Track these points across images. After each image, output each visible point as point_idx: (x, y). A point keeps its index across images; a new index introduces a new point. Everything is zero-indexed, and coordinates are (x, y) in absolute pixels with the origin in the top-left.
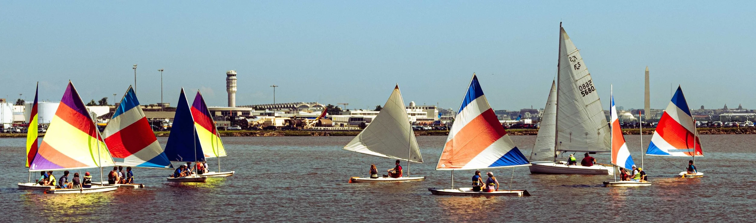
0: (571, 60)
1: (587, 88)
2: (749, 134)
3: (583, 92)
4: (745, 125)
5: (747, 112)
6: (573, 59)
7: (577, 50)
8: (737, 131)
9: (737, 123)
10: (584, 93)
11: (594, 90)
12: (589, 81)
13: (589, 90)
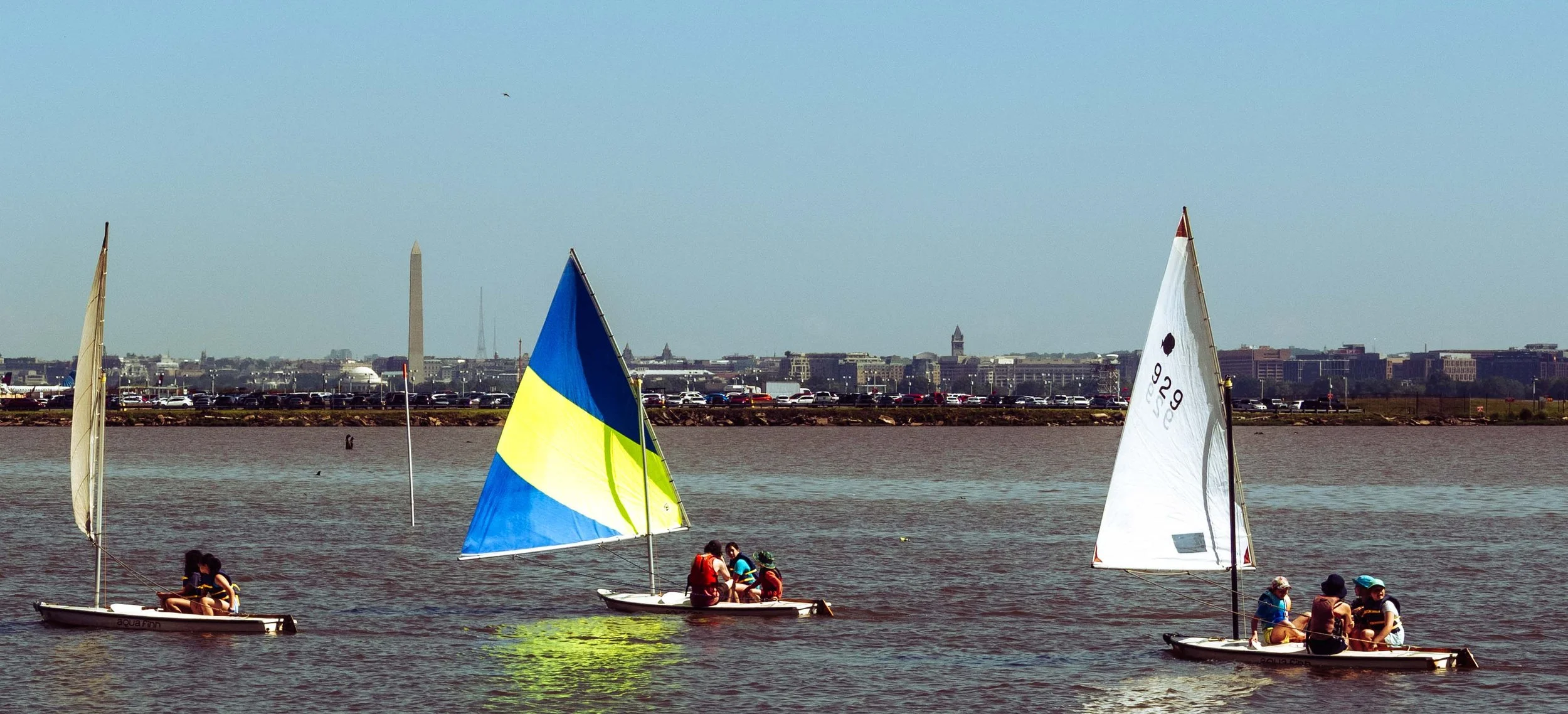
2: (693, 425)
4: (681, 402)
5: (685, 366)
8: (660, 419)
9: (659, 395)
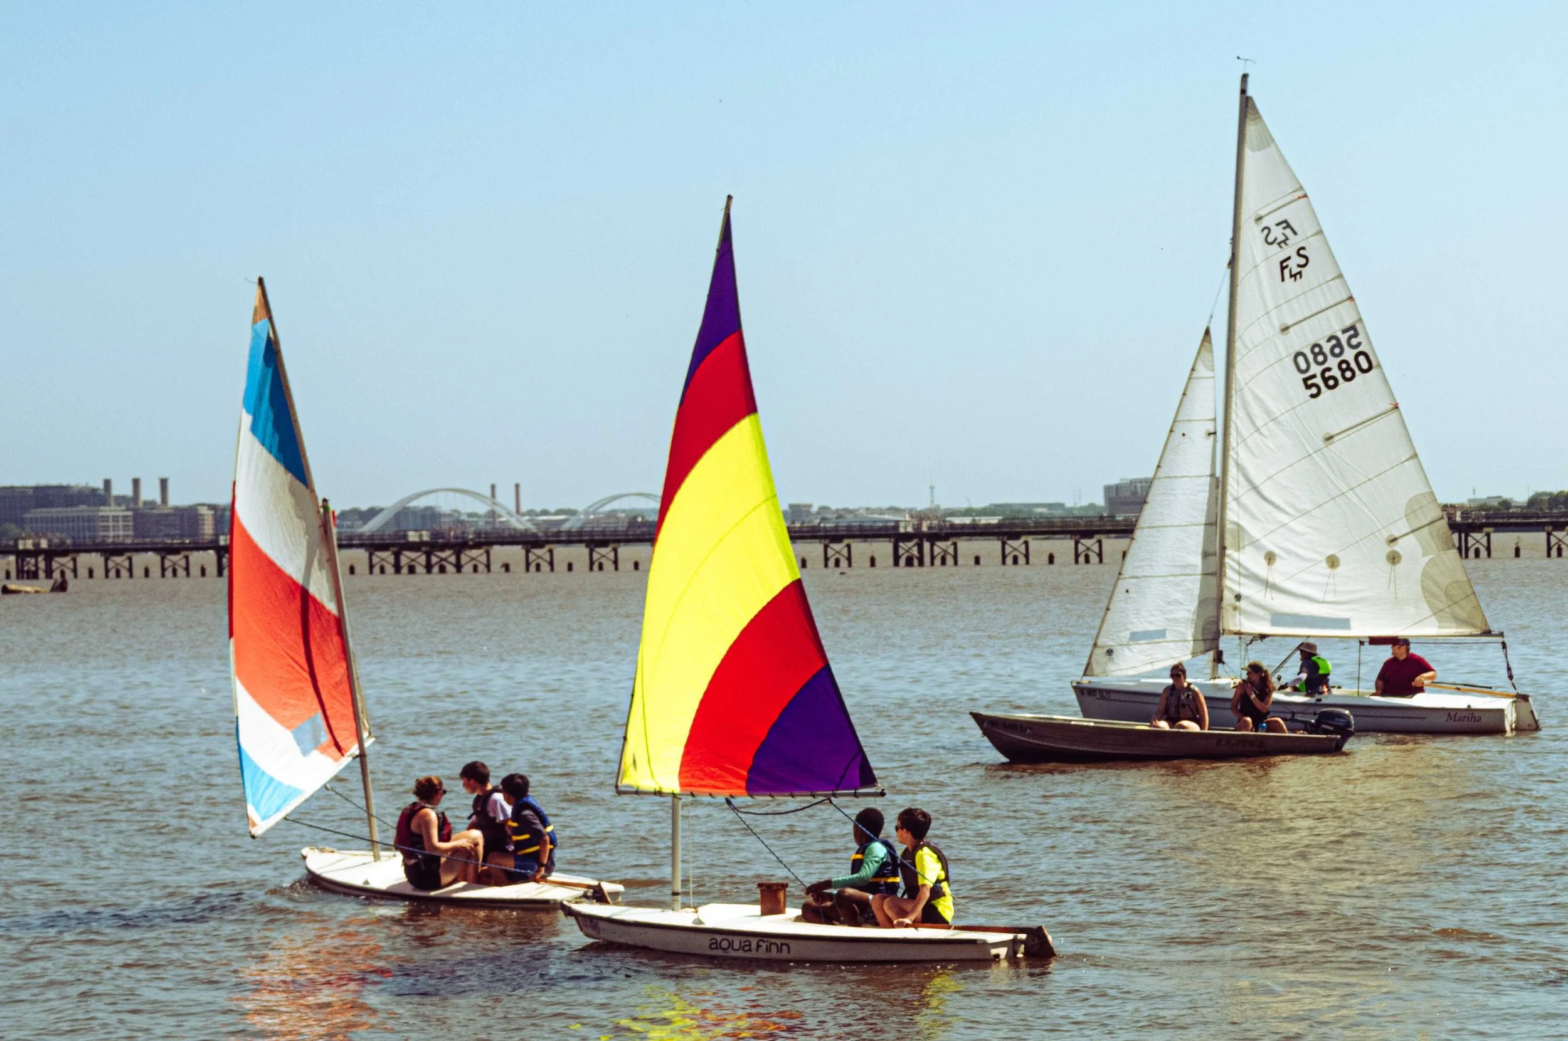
0: (1270, 239)
1: (1333, 362)
3: (1314, 376)
6: (1277, 233)
7: (1300, 193)
10: (1318, 380)
11: (1370, 368)
12: (1344, 331)
13: (1345, 367)
